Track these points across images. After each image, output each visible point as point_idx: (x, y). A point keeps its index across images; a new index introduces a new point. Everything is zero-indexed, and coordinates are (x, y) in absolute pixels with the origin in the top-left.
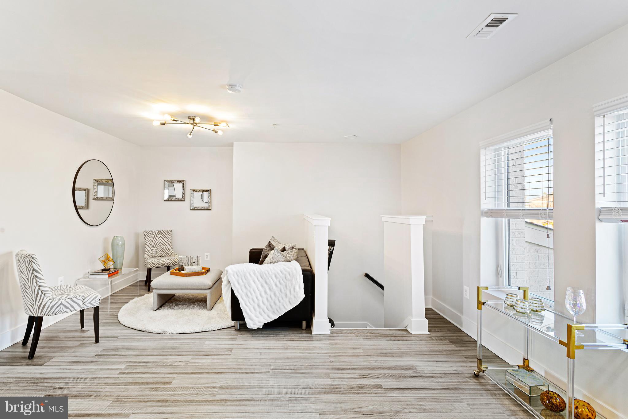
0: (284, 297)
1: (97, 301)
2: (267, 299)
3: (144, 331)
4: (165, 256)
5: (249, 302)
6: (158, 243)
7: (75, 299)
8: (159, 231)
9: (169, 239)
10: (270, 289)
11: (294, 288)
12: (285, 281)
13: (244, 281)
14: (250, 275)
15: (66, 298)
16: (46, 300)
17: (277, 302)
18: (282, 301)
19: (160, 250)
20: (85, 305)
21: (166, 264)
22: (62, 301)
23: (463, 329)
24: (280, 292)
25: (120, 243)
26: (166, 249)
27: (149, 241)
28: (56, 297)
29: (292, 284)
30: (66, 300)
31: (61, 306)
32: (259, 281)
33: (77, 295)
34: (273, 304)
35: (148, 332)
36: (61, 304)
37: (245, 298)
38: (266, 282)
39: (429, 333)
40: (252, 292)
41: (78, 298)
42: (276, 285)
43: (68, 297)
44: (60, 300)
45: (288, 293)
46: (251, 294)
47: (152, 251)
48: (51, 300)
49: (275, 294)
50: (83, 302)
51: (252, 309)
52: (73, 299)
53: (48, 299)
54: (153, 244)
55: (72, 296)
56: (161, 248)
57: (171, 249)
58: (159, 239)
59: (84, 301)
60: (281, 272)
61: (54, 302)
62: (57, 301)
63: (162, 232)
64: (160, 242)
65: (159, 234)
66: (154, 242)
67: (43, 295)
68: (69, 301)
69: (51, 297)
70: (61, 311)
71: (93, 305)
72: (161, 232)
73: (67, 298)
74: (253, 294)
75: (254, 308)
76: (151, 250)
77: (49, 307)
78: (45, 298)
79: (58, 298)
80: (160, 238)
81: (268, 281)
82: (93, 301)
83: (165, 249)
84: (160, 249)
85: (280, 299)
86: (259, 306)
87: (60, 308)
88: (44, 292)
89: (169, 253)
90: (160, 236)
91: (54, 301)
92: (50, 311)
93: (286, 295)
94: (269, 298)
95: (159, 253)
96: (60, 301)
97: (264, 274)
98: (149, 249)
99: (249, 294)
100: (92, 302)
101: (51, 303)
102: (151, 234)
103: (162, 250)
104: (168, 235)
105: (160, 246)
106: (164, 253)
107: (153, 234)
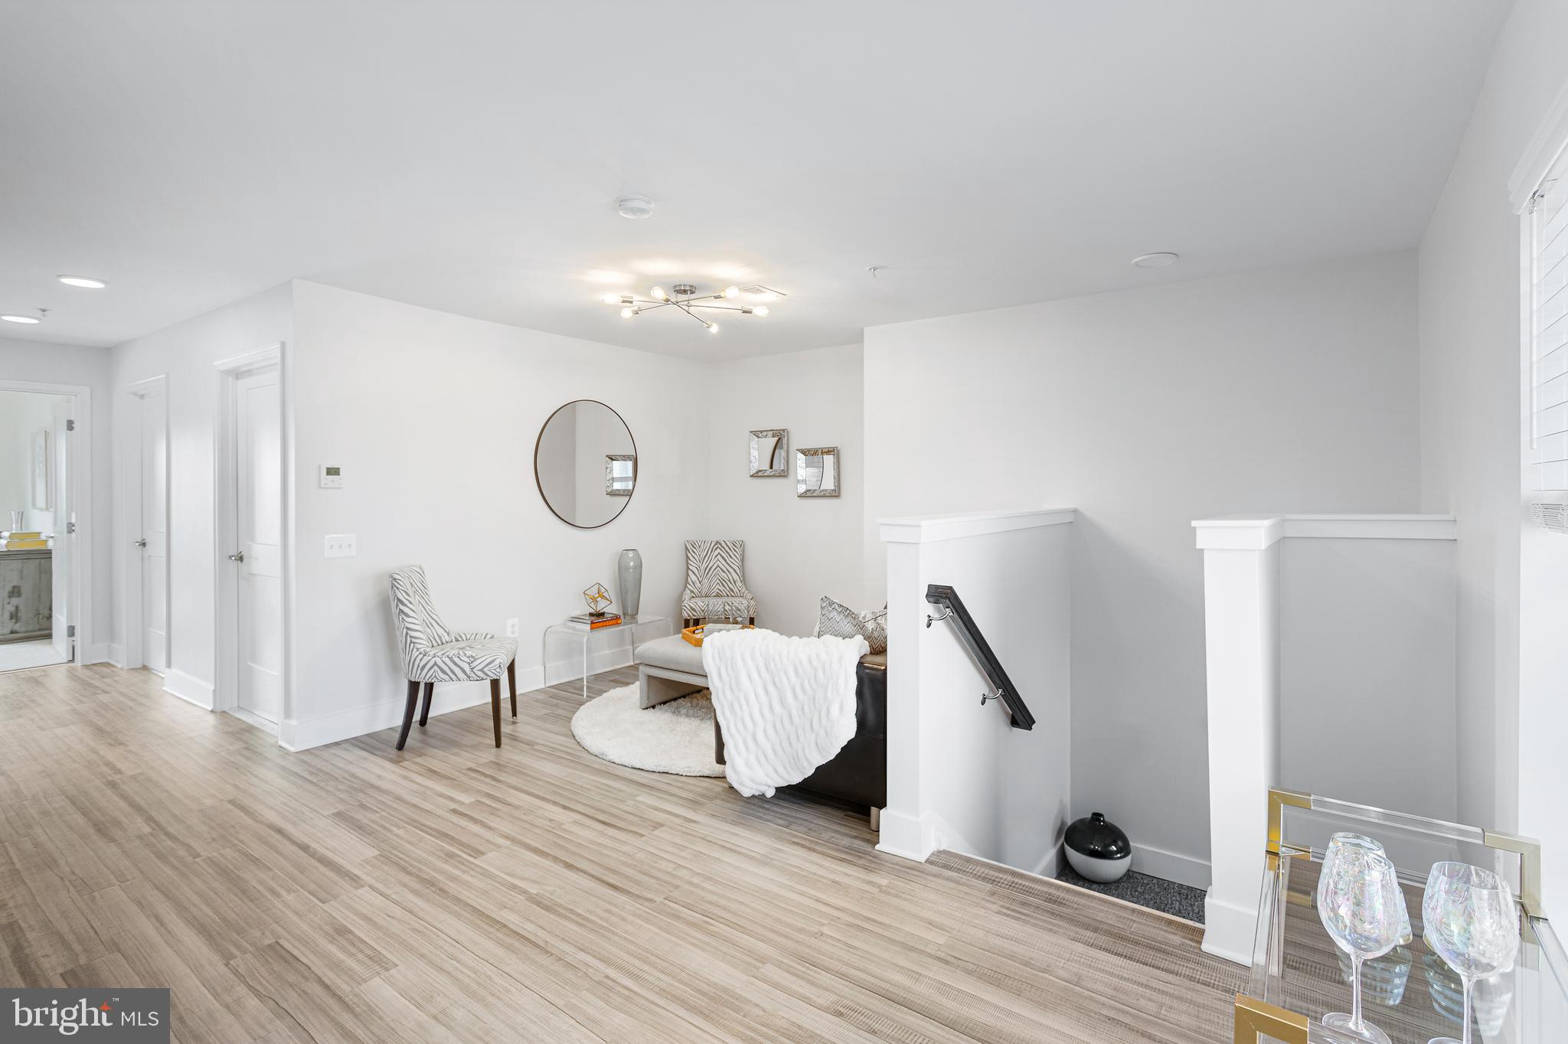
0: (807, 727)
1: (495, 670)
2: (774, 726)
4: (728, 596)
6: (712, 570)
7: (456, 659)
8: (717, 543)
9: (737, 560)
10: (781, 701)
15: (443, 654)
16: (415, 653)
18: (803, 739)
19: (717, 583)
20: (474, 674)
22: (437, 659)
25: (632, 564)
26: (730, 581)
27: (697, 563)
28: (430, 650)
30: (443, 659)
31: (435, 668)
32: (760, 676)
33: (461, 653)
34: (785, 742)
36: (435, 664)
38: (774, 682)
41: (463, 657)
42: (794, 693)
43: (448, 654)
47: (700, 583)
48: (421, 655)
50: (470, 666)
52: (454, 658)
53: (418, 653)
54: (704, 568)
55: (453, 653)
56: (719, 578)
57: (739, 581)
58: (716, 559)
59: (473, 665)
61: (426, 659)
62: (430, 657)
63: (723, 544)
64: (718, 566)
65: (716, 549)
66: (705, 565)
67: (412, 645)
68: (447, 660)
69: (422, 650)
70: (435, 676)
72: (721, 544)
76: (698, 582)
77: (419, 666)
78: (415, 650)
79: (432, 653)
80: (720, 557)
82: (488, 669)
83: (726, 582)
84: (718, 581)
87: (435, 672)
88: (413, 640)
89: (735, 590)
90: (719, 554)
92: (420, 674)
93: (812, 727)
98: (694, 578)
100: (485, 670)
101: (421, 660)
102: (700, 548)
103: (722, 582)
104: (735, 550)
105: (718, 574)
106: (724, 589)
107: (704, 548)
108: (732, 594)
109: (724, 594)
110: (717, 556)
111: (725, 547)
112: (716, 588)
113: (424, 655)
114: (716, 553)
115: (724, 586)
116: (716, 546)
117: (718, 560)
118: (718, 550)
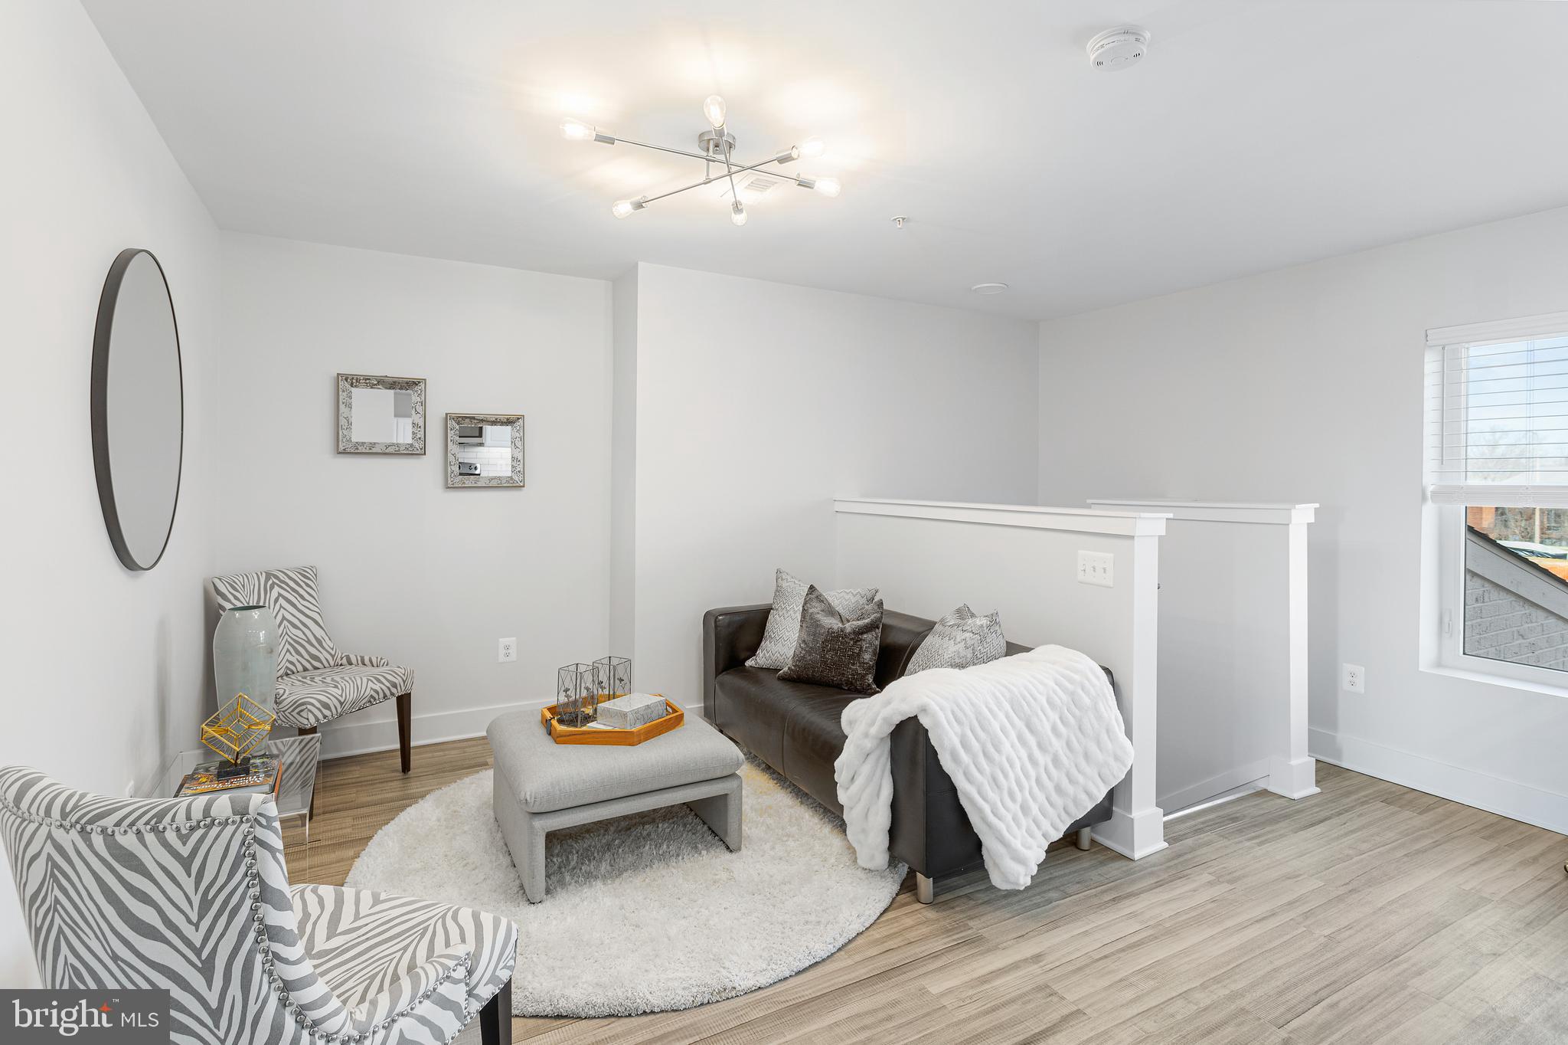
0: (1083, 763)
2: (1038, 781)
4: (305, 669)
8: (269, 576)
9: (315, 603)
10: (1040, 746)
11: (1108, 731)
12: (1077, 712)
13: (982, 735)
14: (991, 711)
17: (1065, 783)
18: (1081, 779)
19: (288, 650)
24: (1068, 753)
26: (309, 642)
29: (1099, 717)
32: (1012, 725)
38: (1030, 728)
39: (1318, 790)
40: (1007, 766)
42: (1056, 732)
45: (1093, 748)
46: (1006, 776)
49: (1056, 761)
56: (289, 639)
57: (327, 638)
58: (278, 606)
60: (1059, 685)
63: (281, 576)
64: (284, 618)
65: (272, 587)
72: (276, 578)
74: (1011, 775)
75: (1014, 819)
80: (281, 601)
81: (1033, 722)
83: (305, 643)
84: (287, 646)
85: (1074, 771)
86: (1024, 809)
89: (323, 655)
90: (280, 595)
93: (1087, 756)
94: (1044, 777)
95: (285, 660)
97: (1023, 701)
102: (243, 586)
103: (295, 646)
104: (307, 584)
105: (286, 633)
106: (298, 657)
107: (252, 587)
108: (313, 667)
109: (300, 668)
110: (276, 601)
111: (288, 581)
114: (274, 594)
115: (298, 653)
116: (270, 582)
117: (281, 606)
118: (276, 589)
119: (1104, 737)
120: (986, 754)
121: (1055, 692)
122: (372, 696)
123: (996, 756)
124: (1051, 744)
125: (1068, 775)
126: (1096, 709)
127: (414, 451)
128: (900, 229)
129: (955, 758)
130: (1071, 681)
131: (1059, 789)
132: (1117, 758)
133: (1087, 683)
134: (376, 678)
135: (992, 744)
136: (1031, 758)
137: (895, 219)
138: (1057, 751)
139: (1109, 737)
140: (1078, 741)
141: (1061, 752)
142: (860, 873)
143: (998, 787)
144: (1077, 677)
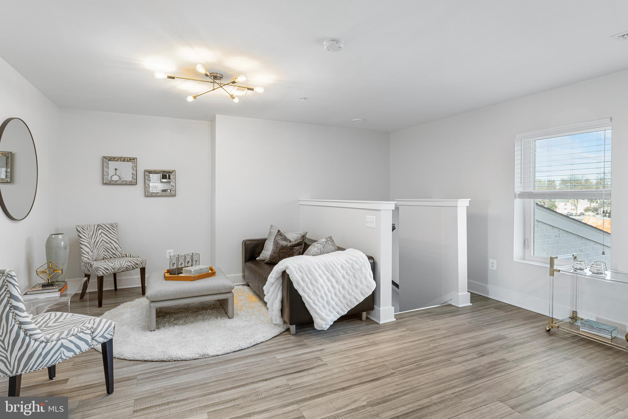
0: (354, 288)
1: (112, 332)
2: (335, 294)
3: (170, 361)
4: (111, 258)
5: (318, 300)
6: (100, 242)
7: (81, 335)
8: (98, 226)
9: (115, 235)
10: (337, 282)
11: (365, 278)
12: (353, 271)
13: (310, 277)
14: (315, 269)
15: (67, 335)
16: (33, 345)
17: (347, 295)
18: (353, 293)
19: (104, 251)
20: (96, 340)
21: (124, 268)
22: (62, 341)
23: (490, 297)
24: (349, 284)
26: (112, 248)
27: (87, 240)
28: (51, 337)
29: (362, 273)
30: (68, 338)
31: (62, 349)
32: (325, 274)
33: (84, 328)
34: (342, 299)
35: (178, 361)
36: (62, 346)
37: (312, 297)
38: (332, 275)
39: (471, 304)
40: (320, 288)
41: (85, 331)
42: (343, 277)
43: (71, 333)
44: (59, 340)
45: (359, 283)
46: (320, 291)
47: (92, 252)
48: (44, 344)
49: (343, 287)
50: (91, 336)
51: (322, 307)
52: (79, 334)
53: (38, 343)
54: (92, 243)
55: (76, 330)
56: (104, 247)
57: (119, 248)
58: (101, 236)
59: (95, 334)
60: (347, 261)
61: (49, 346)
62: (55, 342)
63: (103, 226)
64: (103, 240)
65: (99, 229)
66: (93, 241)
67: (28, 338)
68: (73, 338)
69: (43, 339)
70: (61, 358)
71: (105, 338)
72: (101, 226)
73: (69, 336)
74: (322, 290)
75: (323, 306)
76: (90, 252)
77: (41, 354)
78: (33, 341)
79: (55, 337)
80: (102, 234)
81: (335, 273)
82: (106, 333)
83: (110, 249)
84: (104, 249)
85: (351, 291)
86: (328, 303)
87: (61, 353)
89: (117, 253)
90: (102, 232)
91: (49, 344)
92: (42, 362)
93: (356, 286)
94: (338, 293)
96: (60, 342)
97: (330, 266)
98: (87, 250)
99: (317, 291)
100: (105, 335)
101: (43, 349)
102: (87, 229)
103: (107, 250)
104: (113, 229)
105: (103, 245)
106: (109, 254)
107: (91, 229)
108: (114, 256)
109: (109, 257)
110: (100, 234)
111: (105, 227)
112: (102, 254)
113: (47, 342)
114: (100, 232)
115: (108, 252)
116: (99, 228)
117: (102, 236)
118: (101, 230)
119: (363, 280)
120: (311, 283)
121: (344, 264)
122: (127, 267)
123: (316, 284)
124: (341, 281)
125: (348, 293)
126: (361, 270)
127: (133, 183)
128: (303, 101)
129: (299, 284)
130: (352, 260)
131: (344, 297)
132: (368, 287)
133: (358, 261)
134: (129, 261)
135: (315, 281)
136: (332, 286)
137: (301, 98)
138: (344, 284)
139: (366, 279)
140: (353, 281)
141: (345, 284)
142: (272, 325)
143: (316, 295)
144: (354, 259)
